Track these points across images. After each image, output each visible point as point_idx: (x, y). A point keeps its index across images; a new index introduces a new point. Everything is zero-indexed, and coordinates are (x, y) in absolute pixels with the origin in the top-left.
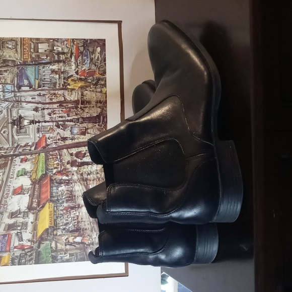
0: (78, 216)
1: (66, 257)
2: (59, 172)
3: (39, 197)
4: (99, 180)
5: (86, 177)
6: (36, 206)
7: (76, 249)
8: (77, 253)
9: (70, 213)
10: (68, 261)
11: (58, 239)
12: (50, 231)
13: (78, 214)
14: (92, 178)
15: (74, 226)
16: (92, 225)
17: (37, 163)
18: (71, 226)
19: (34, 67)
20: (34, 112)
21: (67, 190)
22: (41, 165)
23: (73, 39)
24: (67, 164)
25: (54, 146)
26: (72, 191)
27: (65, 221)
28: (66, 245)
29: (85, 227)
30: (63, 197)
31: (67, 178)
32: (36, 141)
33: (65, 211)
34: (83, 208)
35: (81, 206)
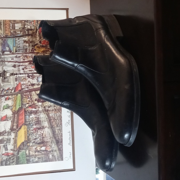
0: (43, 134)
1: (35, 160)
2: (30, 106)
3: (18, 122)
4: (56, 110)
5: (48, 109)
6: (15, 128)
7: (42, 154)
8: (42, 157)
9: (38, 132)
10: (37, 162)
11: (30, 149)
12: (25, 143)
13: (42, 132)
14: (51, 110)
15: (40, 140)
16: (52, 139)
17: (16, 101)
18: (38, 140)
19: (12, 39)
20: (13, 68)
21: (35, 118)
22: (18, 102)
23: (37, 21)
24: (35, 101)
25: (27, 89)
26: (38, 118)
27: (34, 137)
28: (35, 152)
29: (47, 141)
30: (33, 122)
31: (35, 110)
32: (15, 86)
33: (34, 131)
34: (46, 128)
35: (44, 127)
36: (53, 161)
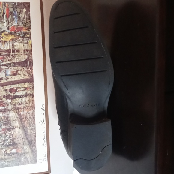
1: (5, 164)
4: (28, 108)
5: (18, 106)
7: (13, 157)
8: (13, 161)
9: (7, 133)
10: (7, 166)
13: (13, 133)
14: (23, 107)
15: (10, 141)
16: (24, 140)
18: (8, 142)
21: (4, 117)
23: (4, 3)
24: (3, 98)
26: (7, 117)
27: (3, 139)
28: (5, 155)
29: (18, 142)
30: (1, 122)
31: (3, 108)
33: (3, 132)
34: (17, 129)
35: (15, 127)
36: (26, 164)
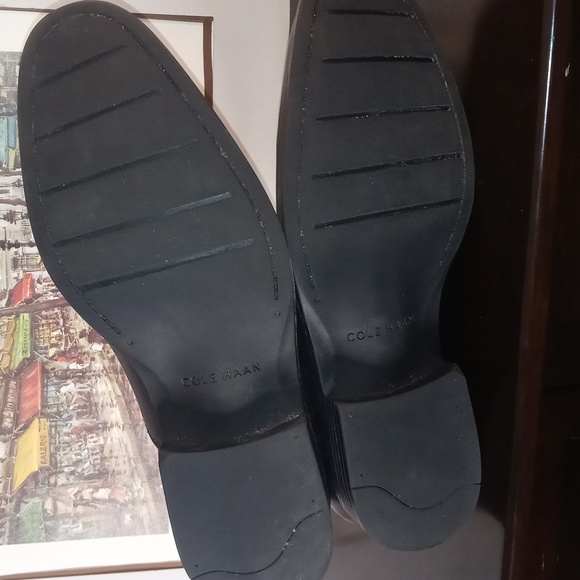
0: (102, 447)
1: (75, 530)
2: (62, 355)
3: (17, 407)
6: (10, 426)
7: (99, 512)
8: (98, 522)
9: (85, 440)
10: (78, 537)
11: (60, 494)
12: (41, 476)
13: (102, 442)
15: (94, 466)
16: (133, 465)
17: (12, 335)
18: (87, 467)
19: (5, 121)
20: (6, 224)
21: (80, 393)
22: (21, 339)
24: (81, 337)
25: (52, 298)
26: (89, 395)
27: (74, 457)
28: (75, 505)
29: (116, 469)
30: (71, 408)
31: (80, 367)
32: (11, 287)
33: (74, 436)
34: (115, 429)
35: (109, 425)
36: (135, 534)
